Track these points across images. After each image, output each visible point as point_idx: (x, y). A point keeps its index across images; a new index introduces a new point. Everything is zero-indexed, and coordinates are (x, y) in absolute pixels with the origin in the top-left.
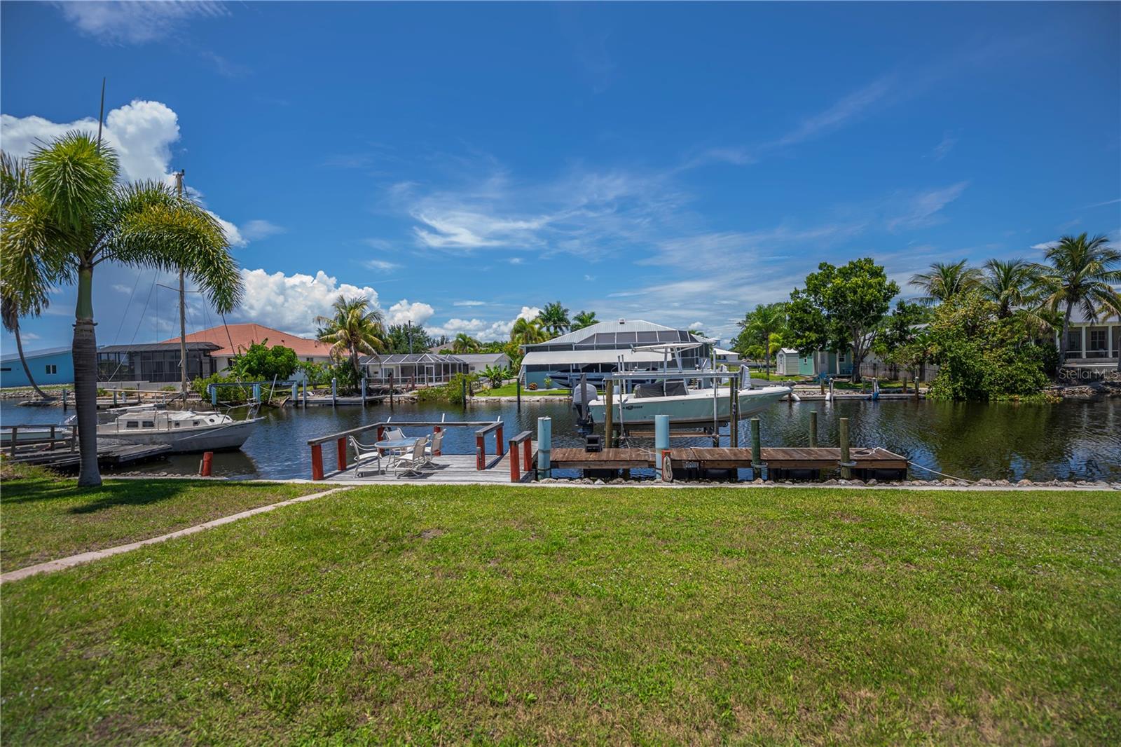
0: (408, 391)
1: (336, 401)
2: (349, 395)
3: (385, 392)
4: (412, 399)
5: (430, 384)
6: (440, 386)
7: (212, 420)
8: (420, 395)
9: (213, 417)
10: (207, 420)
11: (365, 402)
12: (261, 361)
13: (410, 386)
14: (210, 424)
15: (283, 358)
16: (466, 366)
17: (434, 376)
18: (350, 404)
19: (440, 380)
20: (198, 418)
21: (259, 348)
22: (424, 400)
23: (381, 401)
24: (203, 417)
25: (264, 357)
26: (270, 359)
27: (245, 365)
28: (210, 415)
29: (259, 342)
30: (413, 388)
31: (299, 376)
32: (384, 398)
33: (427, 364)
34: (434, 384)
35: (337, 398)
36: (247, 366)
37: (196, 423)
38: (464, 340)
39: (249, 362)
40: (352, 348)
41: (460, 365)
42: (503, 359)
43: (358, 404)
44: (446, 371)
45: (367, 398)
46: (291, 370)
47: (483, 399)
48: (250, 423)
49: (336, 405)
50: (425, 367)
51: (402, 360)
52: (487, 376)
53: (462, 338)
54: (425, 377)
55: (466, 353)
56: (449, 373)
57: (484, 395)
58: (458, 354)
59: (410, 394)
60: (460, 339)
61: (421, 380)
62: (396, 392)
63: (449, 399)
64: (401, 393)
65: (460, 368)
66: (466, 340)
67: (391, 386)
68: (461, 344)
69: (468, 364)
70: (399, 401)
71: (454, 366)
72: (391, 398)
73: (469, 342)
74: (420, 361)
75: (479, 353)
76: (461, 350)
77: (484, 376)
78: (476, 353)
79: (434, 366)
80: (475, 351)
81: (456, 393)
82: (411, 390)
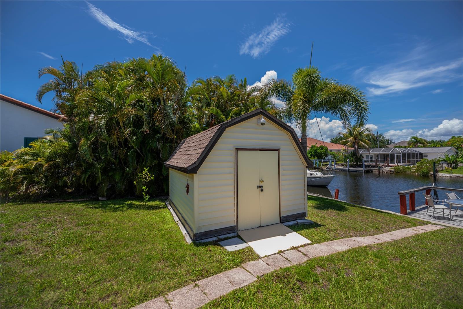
0: (385, 167)
1: (349, 169)
2: (354, 167)
3: (374, 167)
4: (391, 171)
5: (399, 164)
6: (405, 165)
7: (317, 174)
8: (395, 169)
9: (317, 173)
10: (315, 173)
11: (364, 171)
12: (316, 151)
13: (386, 164)
14: (316, 175)
15: (324, 150)
16: (421, 155)
17: (401, 160)
18: (356, 171)
19: (405, 162)
20: (312, 172)
21: (314, 146)
22: (398, 172)
23: (372, 171)
24: (314, 172)
25: (317, 150)
26: (319, 151)
27: (310, 153)
28: (316, 172)
29: (314, 144)
30: (388, 166)
31: (330, 157)
32: (373, 170)
33: (396, 153)
34: (401, 164)
35: (350, 168)
36: (311, 153)
37: (311, 174)
38: (416, 140)
39: (311, 152)
40: (356, 145)
41: (417, 154)
42: (451, 150)
43: (361, 172)
44: (409, 157)
45: (365, 169)
46: (326, 156)
47: (448, 175)
48: (332, 177)
49: (349, 171)
50: (395, 154)
51: (380, 151)
52: (445, 161)
53: (414, 139)
54: (395, 160)
55: (418, 147)
56: (410, 158)
57: (446, 172)
58: (414, 148)
59: (388, 168)
60: (413, 140)
61: (392, 162)
62: (380, 167)
63: (419, 173)
64: (382, 168)
65: (417, 156)
66: (418, 140)
67: (376, 164)
68: (415, 142)
69: (422, 154)
70: (383, 172)
71: (413, 154)
72: (379, 170)
73: (420, 141)
74: (392, 151)
75: (429, 147)
76: (415, 145)
77: (443, 161)
78: (426, 147)
79: (401, 155)
80: (425, 146)
81: (425, 170)
82: (387, 167)
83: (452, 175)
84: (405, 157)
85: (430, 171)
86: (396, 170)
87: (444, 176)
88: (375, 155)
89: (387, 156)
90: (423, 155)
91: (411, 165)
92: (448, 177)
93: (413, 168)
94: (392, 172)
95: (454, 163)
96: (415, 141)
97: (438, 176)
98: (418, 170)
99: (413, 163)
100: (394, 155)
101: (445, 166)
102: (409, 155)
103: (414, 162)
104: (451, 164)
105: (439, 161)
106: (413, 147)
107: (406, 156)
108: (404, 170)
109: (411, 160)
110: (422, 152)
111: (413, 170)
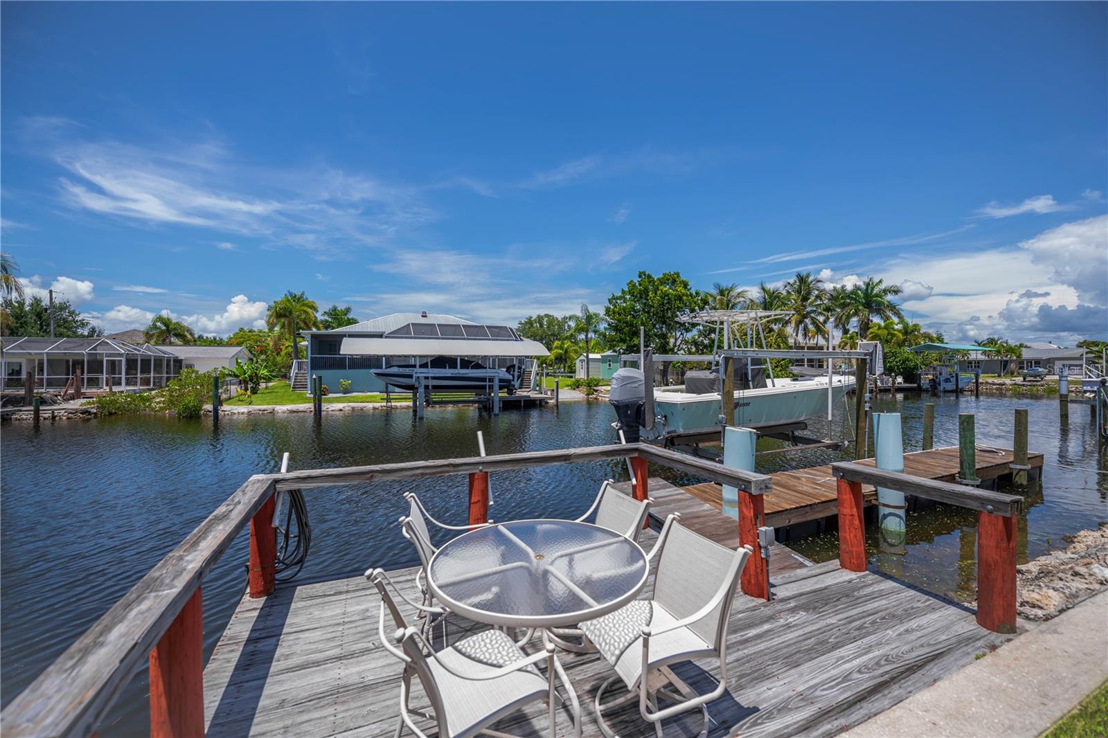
0: (66, 400)
4: (85, 412)
5: (115, 389)
6: (134, 392)
8: (101, 405)
13: (71, 391)
16: (178, 362)
17: (123, 376)
19: (135, 384)
22: (111, 414)
30: (78, 395)
32: (16, 412)
33: (108, 355)
34: (123, 388)
38: (167, 326)
41: (168, 361)
44: (145, 369)
47: (244, 409)
50: (105, 359)
51: (50, 348)
52: (236, 376)
53: (163, 323)
54: (105, 376)
55: (171, 344)
56: (149, 372)
57: (240, 403)
58: (160, 345)
59: (76, 404)
60: (159, 324)
61: (93, 382)
62: (43, 401)
63: (175, 411)
64: (55, 402)
65: (168, 365)
66: (171, 327)
67: (30, 390)
68: (162, 332)
69: (181, 360)
70: (54, 417)
71: (159, 361)
72: (37, 412)
73: (175, 329)
74: (94, 349)
75: (195, 345)
76: (164, 340)
77: (231, 375)
78: (190, 345)
79: (123, 360)
80: (186, 342)
81: (190, 400)
82: (73, 398)
83: (251, 408)
84: (137, 370)
85: (202, 402)
86: (103, 407)
87: (234, 414)
88: (31, 361)
89: (78, 363)
90: (184, 363)
91: (153, 390)
92: (243, 413)
93: (158, 399)
94: (90, 413)
95: (251, 380)
96: (164, 328)
97: (223, 413)
98: (171, 403)
99: (158, 385)
100: (102, 362)
101: (235, 389)
102: (146, 362)
103: (160, 382)
104: (246, 382)
105: (225, 375)
106: (157, 344)
107: (137, 366)
108: (129, 405)
109: (152, 375)
110: (181, 357)
111: (159, 403)
